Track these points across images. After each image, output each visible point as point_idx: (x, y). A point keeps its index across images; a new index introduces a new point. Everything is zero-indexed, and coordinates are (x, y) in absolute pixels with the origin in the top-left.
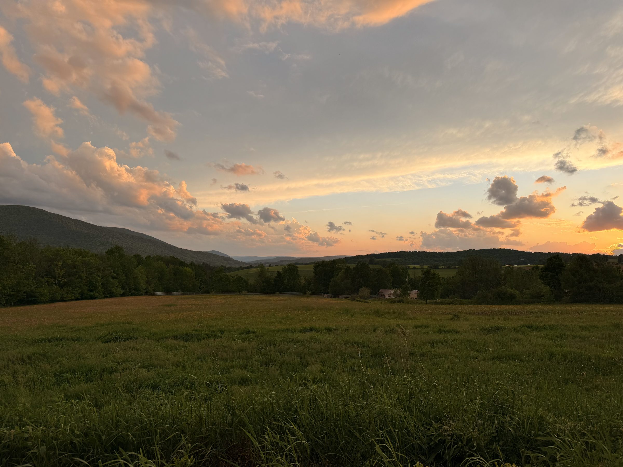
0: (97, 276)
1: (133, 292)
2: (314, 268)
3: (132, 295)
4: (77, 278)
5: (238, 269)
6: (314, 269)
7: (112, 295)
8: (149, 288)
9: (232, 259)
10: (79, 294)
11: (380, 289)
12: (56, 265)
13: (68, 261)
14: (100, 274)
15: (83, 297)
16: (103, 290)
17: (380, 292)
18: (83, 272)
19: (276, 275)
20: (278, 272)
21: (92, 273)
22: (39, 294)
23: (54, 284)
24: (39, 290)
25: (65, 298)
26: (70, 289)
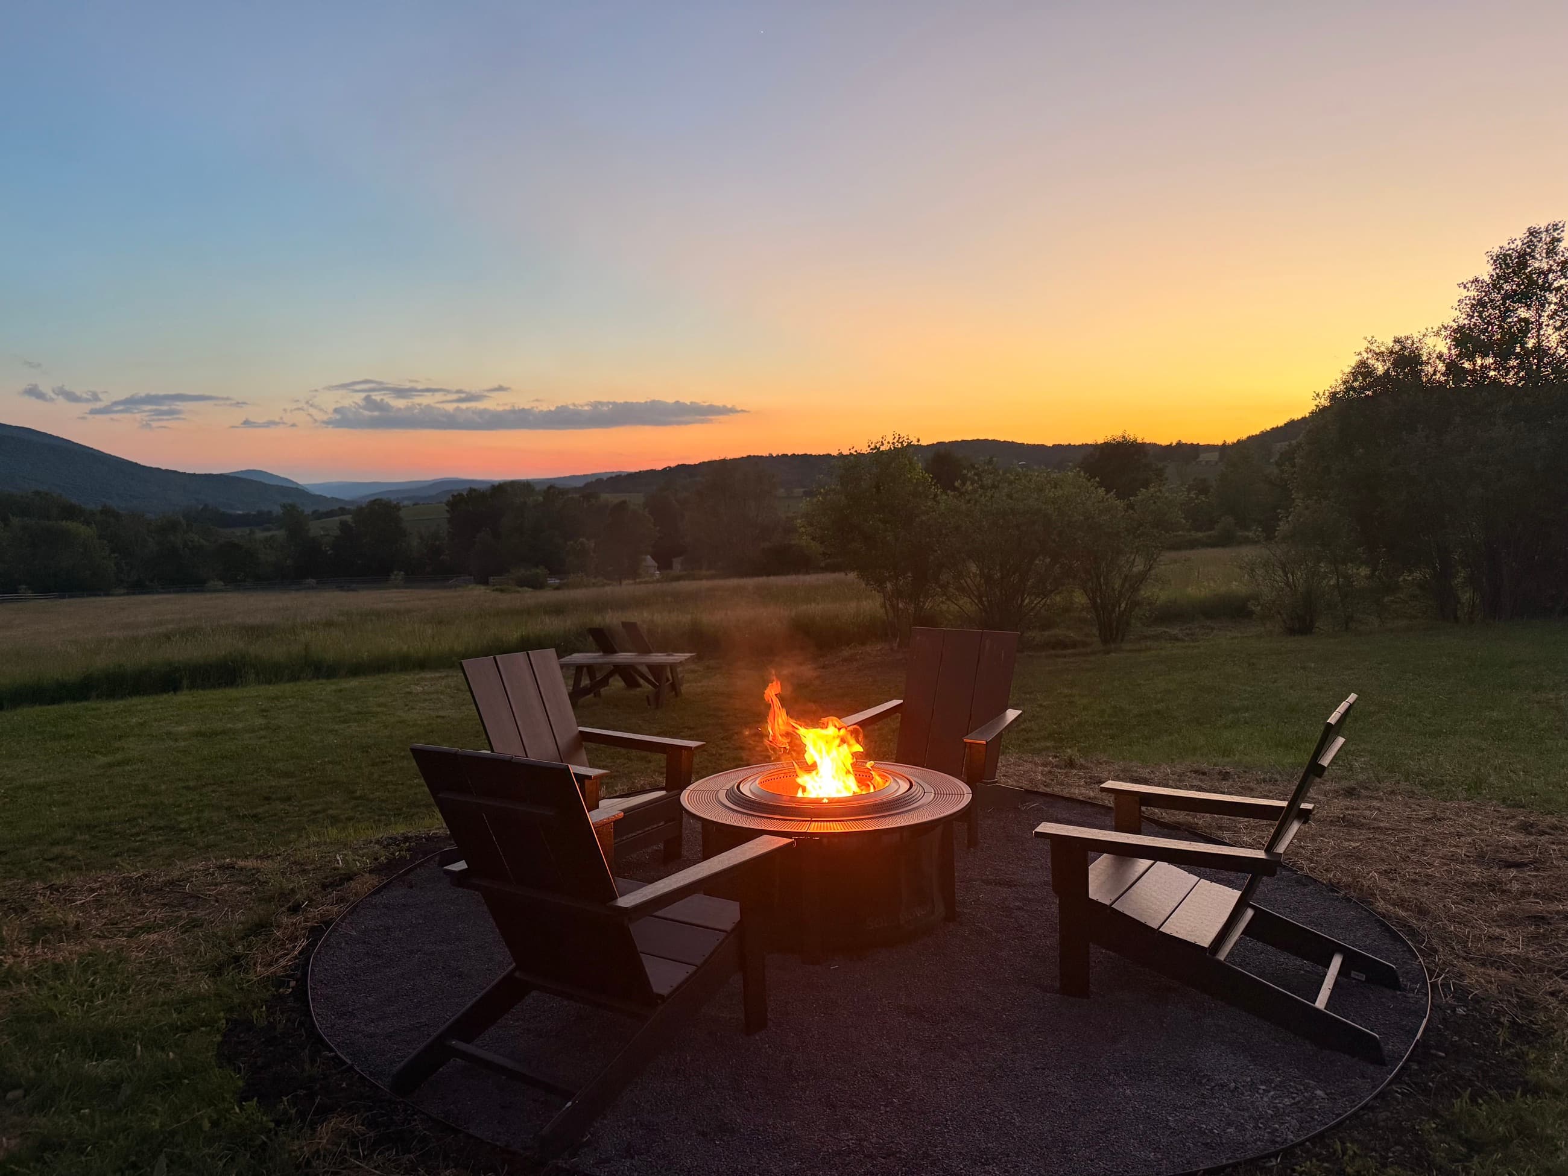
2: (447, 508)
9: (304, 491)
19: (337, 532)
20: (343, 524)
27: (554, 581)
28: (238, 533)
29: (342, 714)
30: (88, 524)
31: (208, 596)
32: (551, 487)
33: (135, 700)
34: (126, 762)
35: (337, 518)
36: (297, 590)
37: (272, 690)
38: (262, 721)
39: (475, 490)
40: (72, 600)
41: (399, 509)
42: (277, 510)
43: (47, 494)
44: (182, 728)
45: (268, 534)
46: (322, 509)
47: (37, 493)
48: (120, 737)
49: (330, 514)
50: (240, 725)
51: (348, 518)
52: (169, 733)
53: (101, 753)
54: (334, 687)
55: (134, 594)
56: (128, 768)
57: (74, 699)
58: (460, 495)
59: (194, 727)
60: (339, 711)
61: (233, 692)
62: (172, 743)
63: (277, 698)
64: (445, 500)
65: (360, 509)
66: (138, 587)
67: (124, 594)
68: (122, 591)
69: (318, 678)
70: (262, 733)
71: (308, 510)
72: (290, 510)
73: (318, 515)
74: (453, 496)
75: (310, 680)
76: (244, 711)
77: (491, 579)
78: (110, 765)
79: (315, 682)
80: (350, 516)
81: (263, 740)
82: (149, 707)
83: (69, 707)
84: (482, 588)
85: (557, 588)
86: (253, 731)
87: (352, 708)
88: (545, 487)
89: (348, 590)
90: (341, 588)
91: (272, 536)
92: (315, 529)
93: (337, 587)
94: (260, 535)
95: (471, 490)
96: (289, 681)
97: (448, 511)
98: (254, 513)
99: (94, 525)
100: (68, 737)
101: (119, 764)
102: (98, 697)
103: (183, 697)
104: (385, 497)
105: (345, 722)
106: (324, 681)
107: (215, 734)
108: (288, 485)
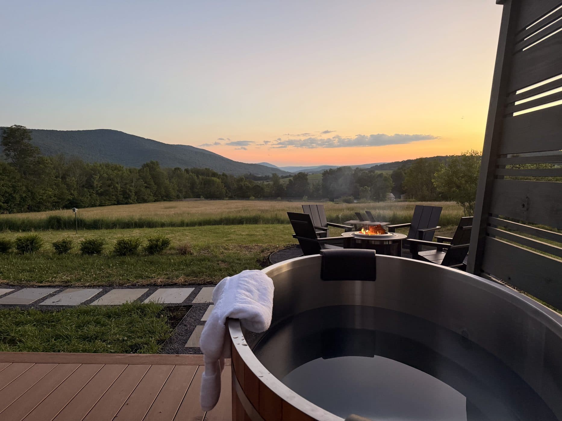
0: (131, 185)
1: (165, 198)
2: (322, 175)
4: (113, 189)
7: (145, 201)
8: (180, 195)
9: (278, 169)
10: (115, 200)
12: (94, 178)
13: (104, 174)
15: (119, 203)
16: (136, 197)
18: (117, 183)
19: (288, 183)
20: (290, 180)
21: (126, 184)
22: (80, 201)
23: (94, 193)
24: (80, 198)
25: (103, 204)
26: (107, 197)
27: (355, 201)
28: (259, 182)
29: (284, 233)
30: (219, 178)
31: (250, 201)
32: (357, 168)
33: (232, 226)
34: (231, 240)
35: (288, 178)
36: (275, 201)
37: (267, 226)
38: (263, 233)
39: (331, 169)
40: (214, 201)
41: (307, 176)
42: (271, 176)
43: (208, 169)
44: (244, 233)
45: (268, 183)
46: (284, 175)
47: (206, 169)
48: (229, 234)
49: (286, 177)
50: (258, 234)
51: (291, 178)
52: (241, 234)
53: (225, 238)
54: (283, 226)
55: (230, 200)
56: (231, 241)
57: (218, 225)
58: (327, 171)
59: (247, 233)
60: (284, 232)
61: (256, 225)
62: (241, 237)
63: (267, 228)
64: (322, 172)
65: (295, 176)
66: (231, 198)
67: (228, 200)
68: (227, 199)
69: (279, 224)
70: (263, 236)
71: (280, 176)
72: (275, 175)
73: (283, 177)
74: (325, 171)
75: (277, 224)
76: (259, 230)
77: (335, 200)
78: (227, 240)
79: (277, 225)
80: (292, 178)
81: (264, 238)
82: (236, 227)
83: (217, 226)
84: (331, 202)
85: (356, 203)
86: (261, 235)
87: (287, 232)
88: (355, 168)
89: (290, 202)
90: (288, 201)
91: (269, 184)
92: (281, 181)
93: (287, 200)
94: (266, 183)
95: (331, 170)
96: (271, 224)
97: (322, 177)
98: (264, 176)
99: (220, 179)
100: (217, 233)
101: (229, 240)
102: (223, 224)
103: (244, 226)
104: (303, 172)
105: (285, 235)
106: (280, 225)
107: (252, 235)
108: (274, 167)
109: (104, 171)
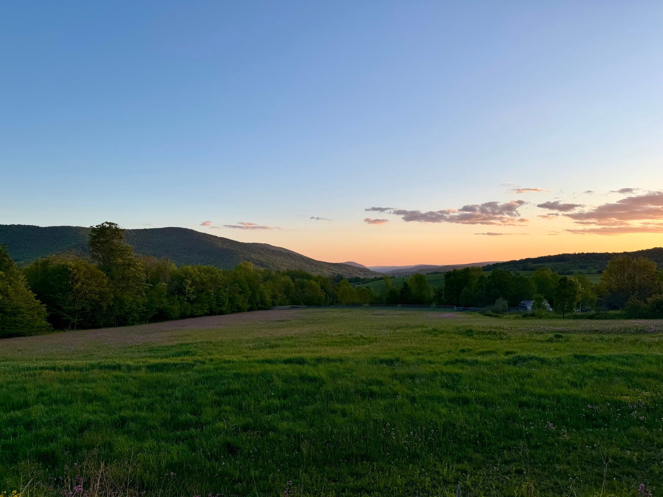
0: (225, 291)
1: (260, 306)
2: (444, 277)
3: (260, 309)
4: (206, 295)
5: (373, 280)
6: (445, 279)
7: (239, 310)
8: (276, 302)
9: (368, 269)
10: (207, 309)
11: (521, 301)
12: (186, 283)
13: (196, 278)
14: (227, 289)
15: (211, 313)
16: (230, 305)
17: (522, 304)
18: (211, 288)
19: (402, 286)
21: (220, 289)
22: (170, 310)
23: (185, 301)
24: (170, 307)
25: (195, 313)
26: (200, 305)
66: (333, 305)
108: (362, 267)
109: (196, 274)
